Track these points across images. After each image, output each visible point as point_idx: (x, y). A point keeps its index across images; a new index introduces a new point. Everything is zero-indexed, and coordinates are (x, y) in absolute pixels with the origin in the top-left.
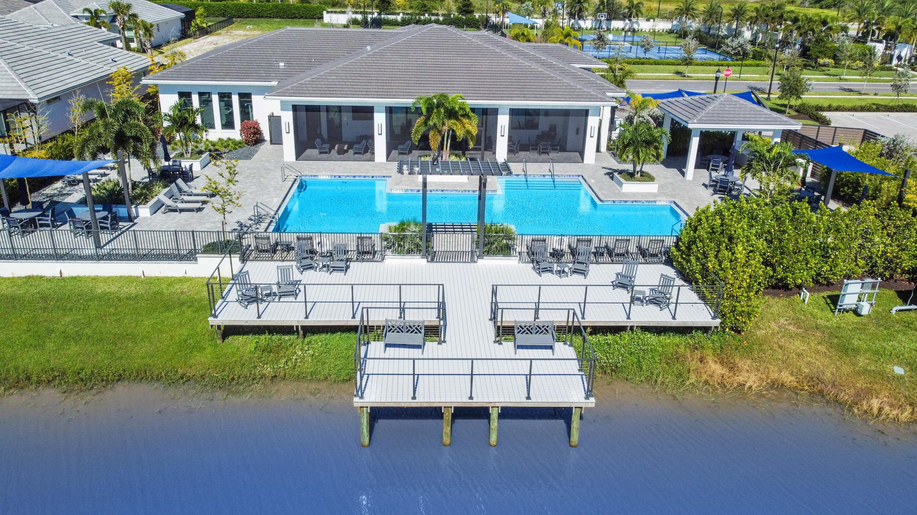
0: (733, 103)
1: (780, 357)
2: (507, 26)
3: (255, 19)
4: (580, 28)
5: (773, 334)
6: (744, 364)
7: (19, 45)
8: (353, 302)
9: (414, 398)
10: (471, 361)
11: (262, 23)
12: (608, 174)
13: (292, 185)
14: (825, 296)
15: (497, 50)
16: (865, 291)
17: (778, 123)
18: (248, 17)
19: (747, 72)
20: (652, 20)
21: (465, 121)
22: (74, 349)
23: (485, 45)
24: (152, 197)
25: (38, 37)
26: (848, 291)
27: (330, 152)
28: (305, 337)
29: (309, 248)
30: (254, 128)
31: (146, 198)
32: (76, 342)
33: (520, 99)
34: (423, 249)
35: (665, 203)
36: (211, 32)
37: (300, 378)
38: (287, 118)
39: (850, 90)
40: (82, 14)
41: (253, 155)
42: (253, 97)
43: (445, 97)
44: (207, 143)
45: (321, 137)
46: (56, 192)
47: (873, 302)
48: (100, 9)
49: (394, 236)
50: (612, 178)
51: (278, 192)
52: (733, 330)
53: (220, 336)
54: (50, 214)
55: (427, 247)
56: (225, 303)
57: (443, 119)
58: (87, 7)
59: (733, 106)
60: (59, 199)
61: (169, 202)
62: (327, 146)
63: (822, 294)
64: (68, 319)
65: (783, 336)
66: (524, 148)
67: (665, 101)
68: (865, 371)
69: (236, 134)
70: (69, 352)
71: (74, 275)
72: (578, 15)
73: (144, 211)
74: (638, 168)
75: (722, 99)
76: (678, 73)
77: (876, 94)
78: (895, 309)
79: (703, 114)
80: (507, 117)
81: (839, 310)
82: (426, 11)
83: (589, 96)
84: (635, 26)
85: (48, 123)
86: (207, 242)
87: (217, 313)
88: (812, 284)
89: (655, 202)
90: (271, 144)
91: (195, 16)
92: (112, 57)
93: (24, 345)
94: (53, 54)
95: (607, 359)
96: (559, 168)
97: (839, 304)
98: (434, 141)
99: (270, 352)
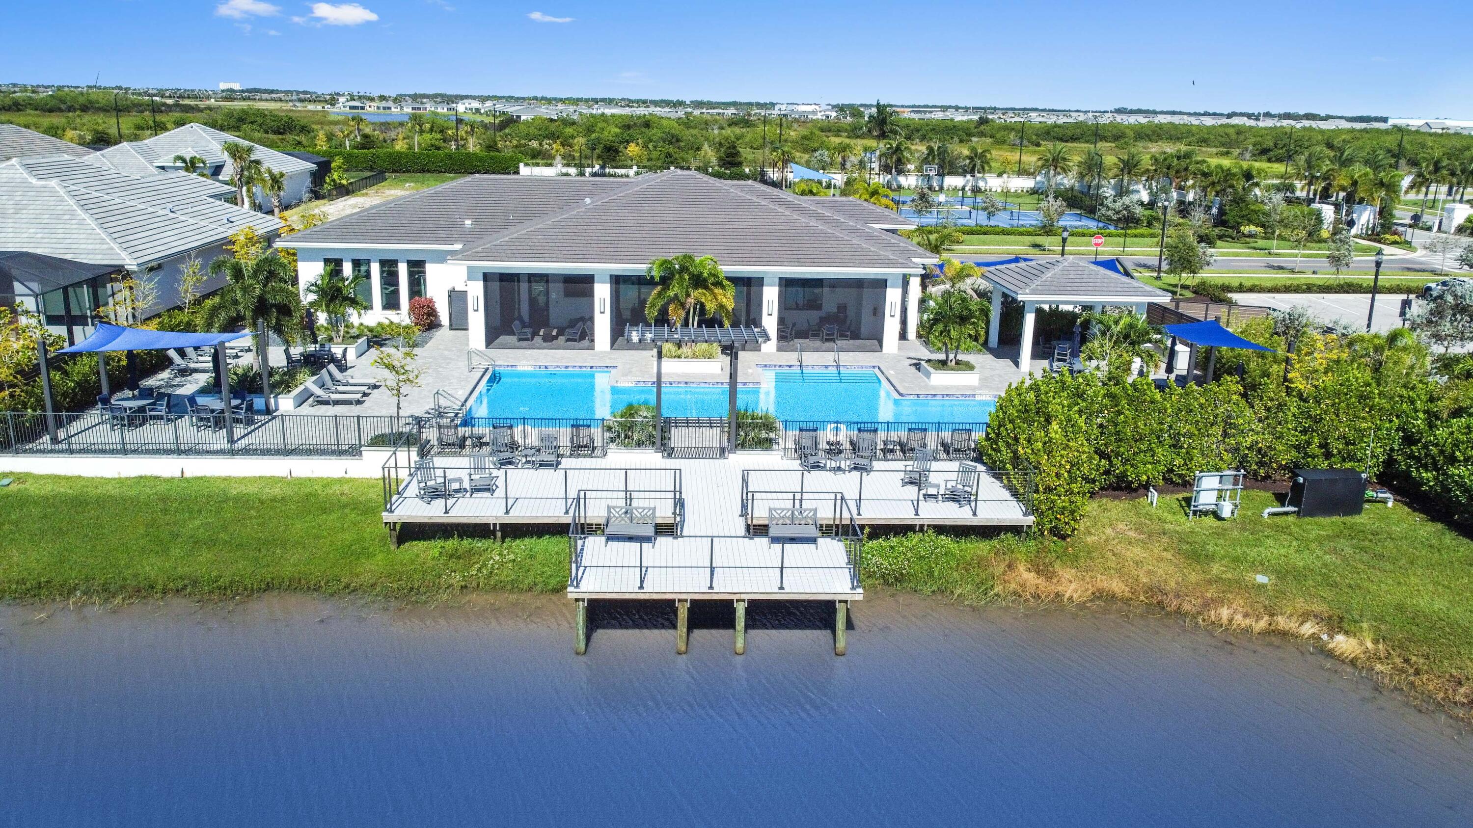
0: (1081, 269)
1: (1113, 566)
2: (790, 184)
3: (419, 174)
4: (900, 187)
5: (1106, 541)
6: (1067, 573)
7: (106, 197)
8: (566, 498)
9: (641, 587)
10: (710, 539)
11: (428, 180)
12: (915, 365)
13: (482, 377)
14: (1180, 498)
15: (763, 203)
16: (1225, 487)
17: (1139, 293)
18: (408, 171)
19: (1133, 245)
20: (1005, 176)
21: (718, 291)
22: (206, 556)
23: (748, 197)
24: (296, 386)
25: (129, 188)
26: (1203, 486)
27: (532, 340)
28: (503, 542)
29: (508, 440)
30: (428, 306)
31: (288, 386)
32: (209, 548)
33: (793, 264)
34: (658, 441)
35: (987, 398)
36: (353, 192)
37: (497, 588)
38: (476, 290)
39: (1281, 268)
40: (172, 164)
41: (427, 343)
42: (428, 266)
43: (690, 258)
44: (362, 327)
45: (520, 319)
46: (162, 383)
47: (1238, 502)
48: (198, 157)
49: (620, 423)
50: (919, 369)
51: (463, 383)
52: (1055, 535)
53: (395, 540)
54: (165, 403)
55: (663, 438)
56: (401, 499)
57: (688, 288)
58: (179, 154)
59: (1080, 273)
60: (169, 391)
61: (319, 392)
62: (528, 330)
63: (1177, 496)
64: (197, 523)
65: (1120, 542)
66: (802, 334)
67: (992, 268)
68: (1218, 580)
69: (403, 316)
70: (201, 558)
71: (199, 475)
72: (896, 168)
73: (285, 403)
74: (951, 356)
75: (1066, 264)
76: (1036, 246)
77: (1314, 273)
78: (1267, 511)
79: (1038, 282)
80: (776, 289)
81: (1195, 513)
82: (672, 163)
83: (887, 261)
84: (981, 184)
85: (158, 292)
86: (373, 435)
87: (393, 508)
88: (1161, 482)
89: (974, 395)
90: (451, 329)
91: (331, 169)
92: (228, 216)
93: (143, 550)
94: (151, 210)
95: (891, 565)
96: (846, 358)
97: (1193, 503)
98: (676, 315)
99: (459, 558)
